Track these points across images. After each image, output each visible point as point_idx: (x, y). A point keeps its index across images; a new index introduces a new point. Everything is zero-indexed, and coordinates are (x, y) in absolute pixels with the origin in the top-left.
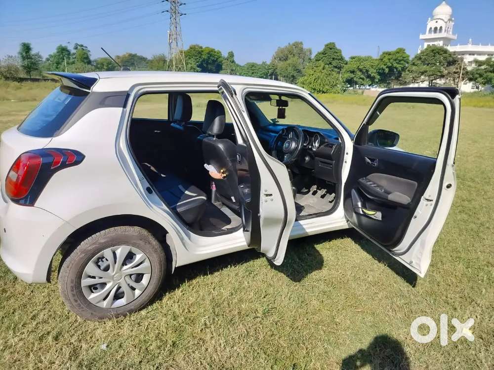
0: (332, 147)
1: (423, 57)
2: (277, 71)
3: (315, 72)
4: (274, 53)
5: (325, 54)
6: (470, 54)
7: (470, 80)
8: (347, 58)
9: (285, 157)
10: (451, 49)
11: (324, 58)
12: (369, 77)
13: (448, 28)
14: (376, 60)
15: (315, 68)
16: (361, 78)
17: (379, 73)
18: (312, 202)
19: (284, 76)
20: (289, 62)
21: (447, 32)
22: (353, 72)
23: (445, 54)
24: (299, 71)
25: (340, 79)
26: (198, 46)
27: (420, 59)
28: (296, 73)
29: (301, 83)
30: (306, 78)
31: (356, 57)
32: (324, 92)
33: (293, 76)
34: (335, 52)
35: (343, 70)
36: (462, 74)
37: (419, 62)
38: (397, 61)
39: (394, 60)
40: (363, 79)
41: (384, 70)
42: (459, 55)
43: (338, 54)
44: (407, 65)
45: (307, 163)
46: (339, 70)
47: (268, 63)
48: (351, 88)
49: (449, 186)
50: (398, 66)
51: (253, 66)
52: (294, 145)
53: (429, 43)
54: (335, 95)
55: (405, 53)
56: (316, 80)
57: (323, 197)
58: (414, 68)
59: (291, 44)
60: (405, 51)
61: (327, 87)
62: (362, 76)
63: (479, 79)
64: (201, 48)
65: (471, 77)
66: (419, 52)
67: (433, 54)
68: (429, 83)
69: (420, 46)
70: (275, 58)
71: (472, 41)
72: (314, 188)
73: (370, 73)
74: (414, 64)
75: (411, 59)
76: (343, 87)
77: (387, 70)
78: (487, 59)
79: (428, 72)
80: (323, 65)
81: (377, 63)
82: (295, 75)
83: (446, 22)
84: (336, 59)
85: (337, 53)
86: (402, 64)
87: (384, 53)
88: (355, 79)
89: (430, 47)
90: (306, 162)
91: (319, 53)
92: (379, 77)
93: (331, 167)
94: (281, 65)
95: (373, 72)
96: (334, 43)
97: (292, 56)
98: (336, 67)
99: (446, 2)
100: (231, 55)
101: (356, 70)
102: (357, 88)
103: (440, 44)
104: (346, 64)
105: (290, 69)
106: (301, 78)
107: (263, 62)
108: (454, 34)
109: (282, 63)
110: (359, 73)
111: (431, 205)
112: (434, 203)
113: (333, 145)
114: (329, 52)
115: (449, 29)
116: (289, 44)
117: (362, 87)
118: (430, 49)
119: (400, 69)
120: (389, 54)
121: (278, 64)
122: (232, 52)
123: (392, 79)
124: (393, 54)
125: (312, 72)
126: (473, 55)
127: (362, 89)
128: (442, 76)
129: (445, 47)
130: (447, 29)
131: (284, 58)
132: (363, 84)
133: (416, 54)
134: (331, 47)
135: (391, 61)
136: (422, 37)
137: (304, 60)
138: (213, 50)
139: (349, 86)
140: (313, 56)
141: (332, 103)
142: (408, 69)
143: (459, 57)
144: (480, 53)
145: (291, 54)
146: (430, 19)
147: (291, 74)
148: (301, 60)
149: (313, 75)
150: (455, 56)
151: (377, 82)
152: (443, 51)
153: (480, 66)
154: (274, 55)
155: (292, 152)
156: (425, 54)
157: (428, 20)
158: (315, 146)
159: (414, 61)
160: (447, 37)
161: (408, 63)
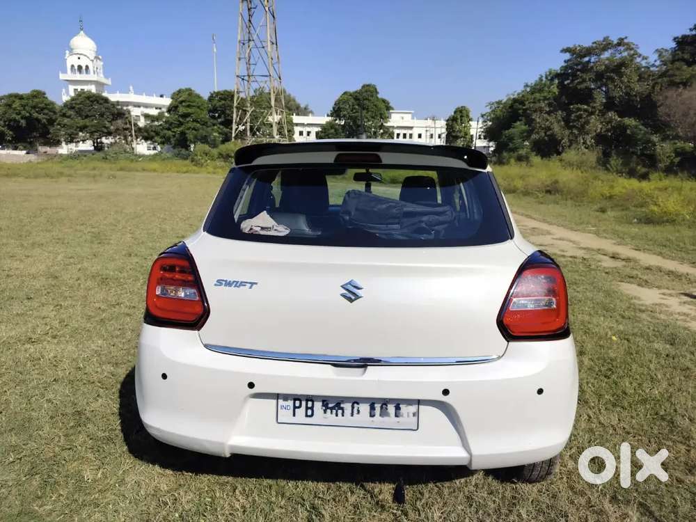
1: (77, 106)
6: (135, 106)
7: (146, 139)
10: (113, 98)
13: (97, 68)
17: (9, 126)
21: (97, 74)
23: (106, 104)
27: (72, 108)
36: (135, 132)
37: (71, 112)
38: (37, 109)
39: (31, 107)
41: (18, 122)
42: (124, 106)
44: (54, 116)
50: (40, 116)
53: (76, 87)
55: (47, 98)
58: (66, 121)
60: (45, 96)
63: (156, 138)
65: (147, 135)
67: (90, 103)
68: (94, 143)
69: (64, 90)
71: (133, 89)
74: (64, 115)
75: (58, 107)
77: (23, 122)
78: (159, 113)
79: (90, 128)
83: (92, 61)
86: (47, 114)
89: (80, 93)
92: (11, 133)
99: (84, 32)
103: (93, 89)
108: (106, 77)
115: (98, 70)
118: (82, 96)
119: (44, 121)
120: (21, 97)
123: (35, 137)
124: (28, 99)
126: (139, 107)
128: (109, 134)
129: (102, 94)
130: (95, 69)
133: (63, 101)
135: (27, 108)
136: (62, 77)
142: (57, 122)
143: (125, 108)
144: (146, 106)
146: (67, 52)
150: (119, 107)
151: (9, 141)
152: (101, 99)
153: (153, 121)
156: (78, 102)
157: (65, 54)
159: (64, 111)
160: (99, 80)
161: (55, 113)
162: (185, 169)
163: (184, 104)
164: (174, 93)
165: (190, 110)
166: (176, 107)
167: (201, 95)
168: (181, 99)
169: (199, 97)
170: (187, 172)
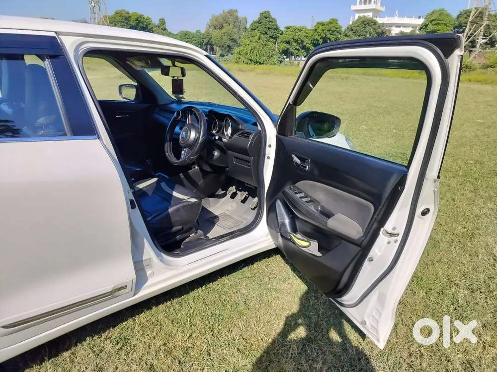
0: (248, 137)
1: (355, 28)
2: (212, 40)
3: (251, 42)
4: (209, 21)
5: (261, 23)
6: (396, 27)
8: (282, 29)
9: (183, 152)
10: (380, 21)
11: (259, 27)
12: (304, 48)
14: (311, 30)
15: (251, 38)
16: (296, 49)
17: (313, 44)
18: (230, 208)
19: (220, 46)
20: (224, 30)
21: (376, 4)
22: (288, 43)
23: (374, 26)
24: (234, 41)
25: (276, 49)
26: (124, 11)
27: (352, 30)
28: (232, 43)
29: (237, 53)
30: (242, 48)
31: (291, 27)
32: (260, 63)
33: (229, 46)
34: (270, 21)
35: (279, 41)
37: (351, 33)
38: (330, 32)
39: (327, 31)
40: (298, 50)
41: (318, 41)
42: (387, 27)
43: (273, 24)
44: (339, 36)
45: (217, 159)
46: (275, 40)
47: (203, 31)
48: (288, 59)
49: (425, 213)
50: (331, 37)
51: (186, 34)
52: (193, 135)
53: (359, 15)
54: (272, 66)
55: (338, 24)
56: (252, 51)
57: (243, 201)
59: (225, 11)
60: (338, 22)
61: (264, 58)
62: (297, 47)
64: (128, 13)
66: (351, 23)
67: (364, 26)
69: (352, 17)
70: (209, 27)
71: (398, 13)
72: (233, 189)
73: (305, 44)
74: (346, 35)
75: (343, 30)
76: (280, 58)
77: (321, 41)
78: (412, 31)
80: (258, 34)
81: (312, 33)
82: (231, 45)
84: (272, 29)
85: (272, 22)
86: (335, 35)
87: (318, 23)
88: (291, 50)
89: (361, 18)
90: (214, 158)
91: (255, 22)
93: (249, 166)
94: (216, 34)
95: (307, 43)
96: (268, 12)
97: (228, 24)
98: (271, 37)
100: (163, 22)
101: (291, 40)
102: (293, 59)
103: (370, 15)
104: (282, 34)
105: (225, 38)
106: (237, 48)
107: (197, 31)
108: (382, 5)
109: (217, 31)
110: (295, 44)
111: (396, 242)
112: (399, 238)
113: (249, 134)
114: (264, 21)
115: (378, 1)
116: (224, 11)
117: (298, 58)
118: (361, 20)
119: (333, 39)
120: (323, 24)
121: (213, 33)
122: (163, 19)
124: (327, 25)
125: (248, 42)
126: (400, 27)
127: (298, 60)
129: (375, 19)
130: (375, 1)
131: (219, 26)
132: (298, 56)
133: (348, 25)
134: (266, 16)
135: (325, 31)
136: (353, 8)
137: (239, 29)
138: (141, 16)
139: (285, 57)
140: (248, 26)
141: (268, 74)
143: (387, 28)
144: (405, 26)
145: (226, 23)
147: (226, 44)
148: (236, 30)
149: (249, 45)
150: (384, 28)
152: (372, 22)
154: (208, 24)
155: (191, 146)
156: (356, 25)
158: (227, 135)
159: (346, 32)
160: (377, 8)
161: (340, 34)
162: (408, 75)
163: (433, 22)
164: (428, 14)
165: (437, 28)
166: (426, 26)
167: (452, 14)
168: (432, 19)
169: (448, 15)
170: (409, 78)
